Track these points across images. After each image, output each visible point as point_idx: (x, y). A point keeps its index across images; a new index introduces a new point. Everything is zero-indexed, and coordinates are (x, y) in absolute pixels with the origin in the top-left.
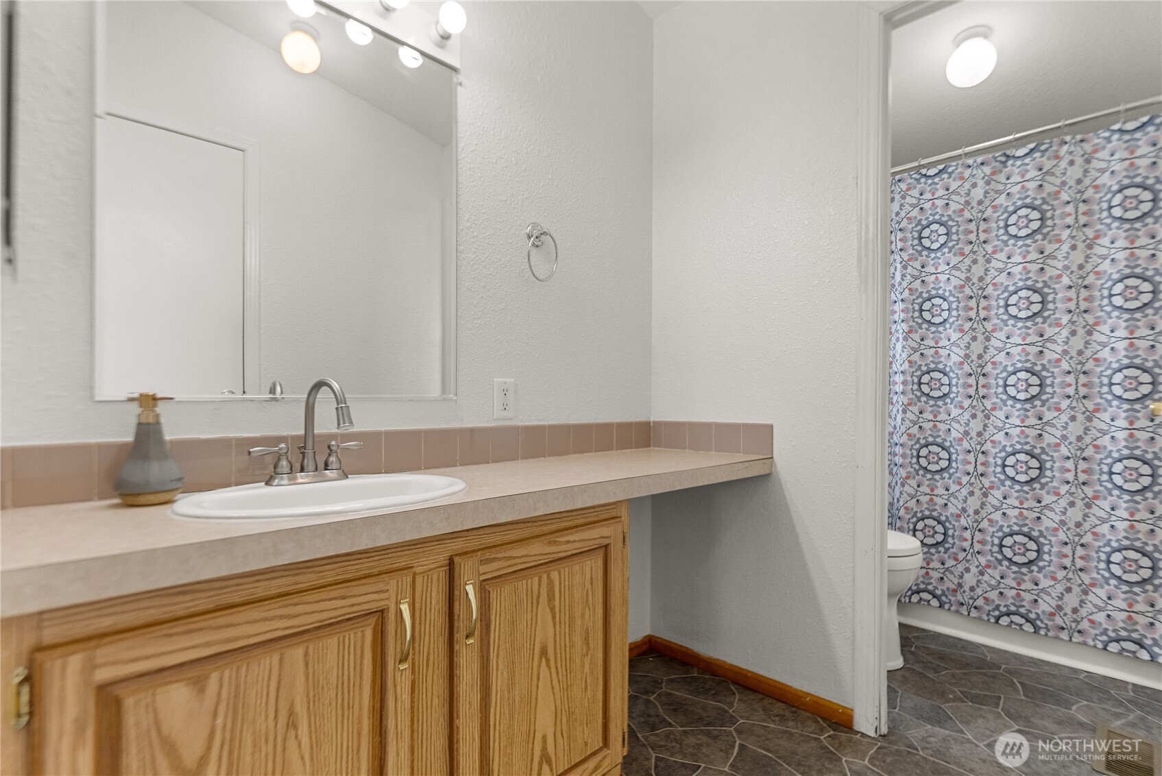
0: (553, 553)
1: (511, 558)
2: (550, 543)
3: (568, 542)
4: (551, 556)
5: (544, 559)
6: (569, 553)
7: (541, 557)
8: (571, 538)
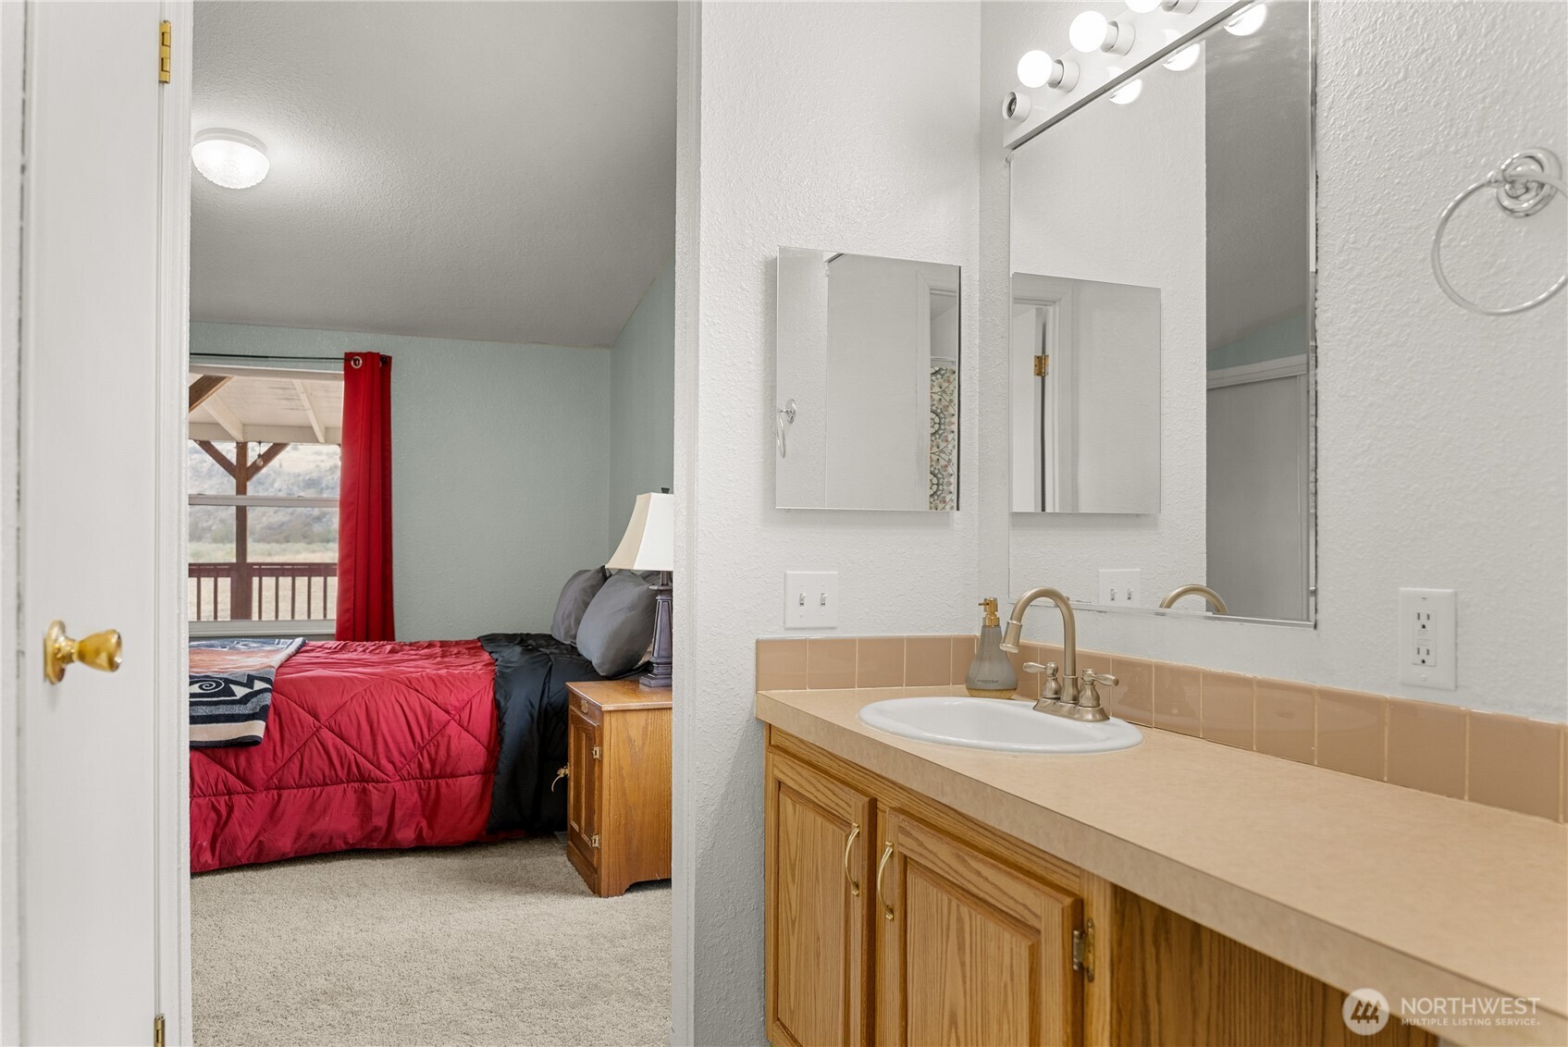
0: (961, 876)
1: (921, 844)
2: (958, 856)
3: (979, 874)
4: (960, 878)
5: (954, 878)
6: (981, 895)
7: (947, 869)
8: (986, 871)
